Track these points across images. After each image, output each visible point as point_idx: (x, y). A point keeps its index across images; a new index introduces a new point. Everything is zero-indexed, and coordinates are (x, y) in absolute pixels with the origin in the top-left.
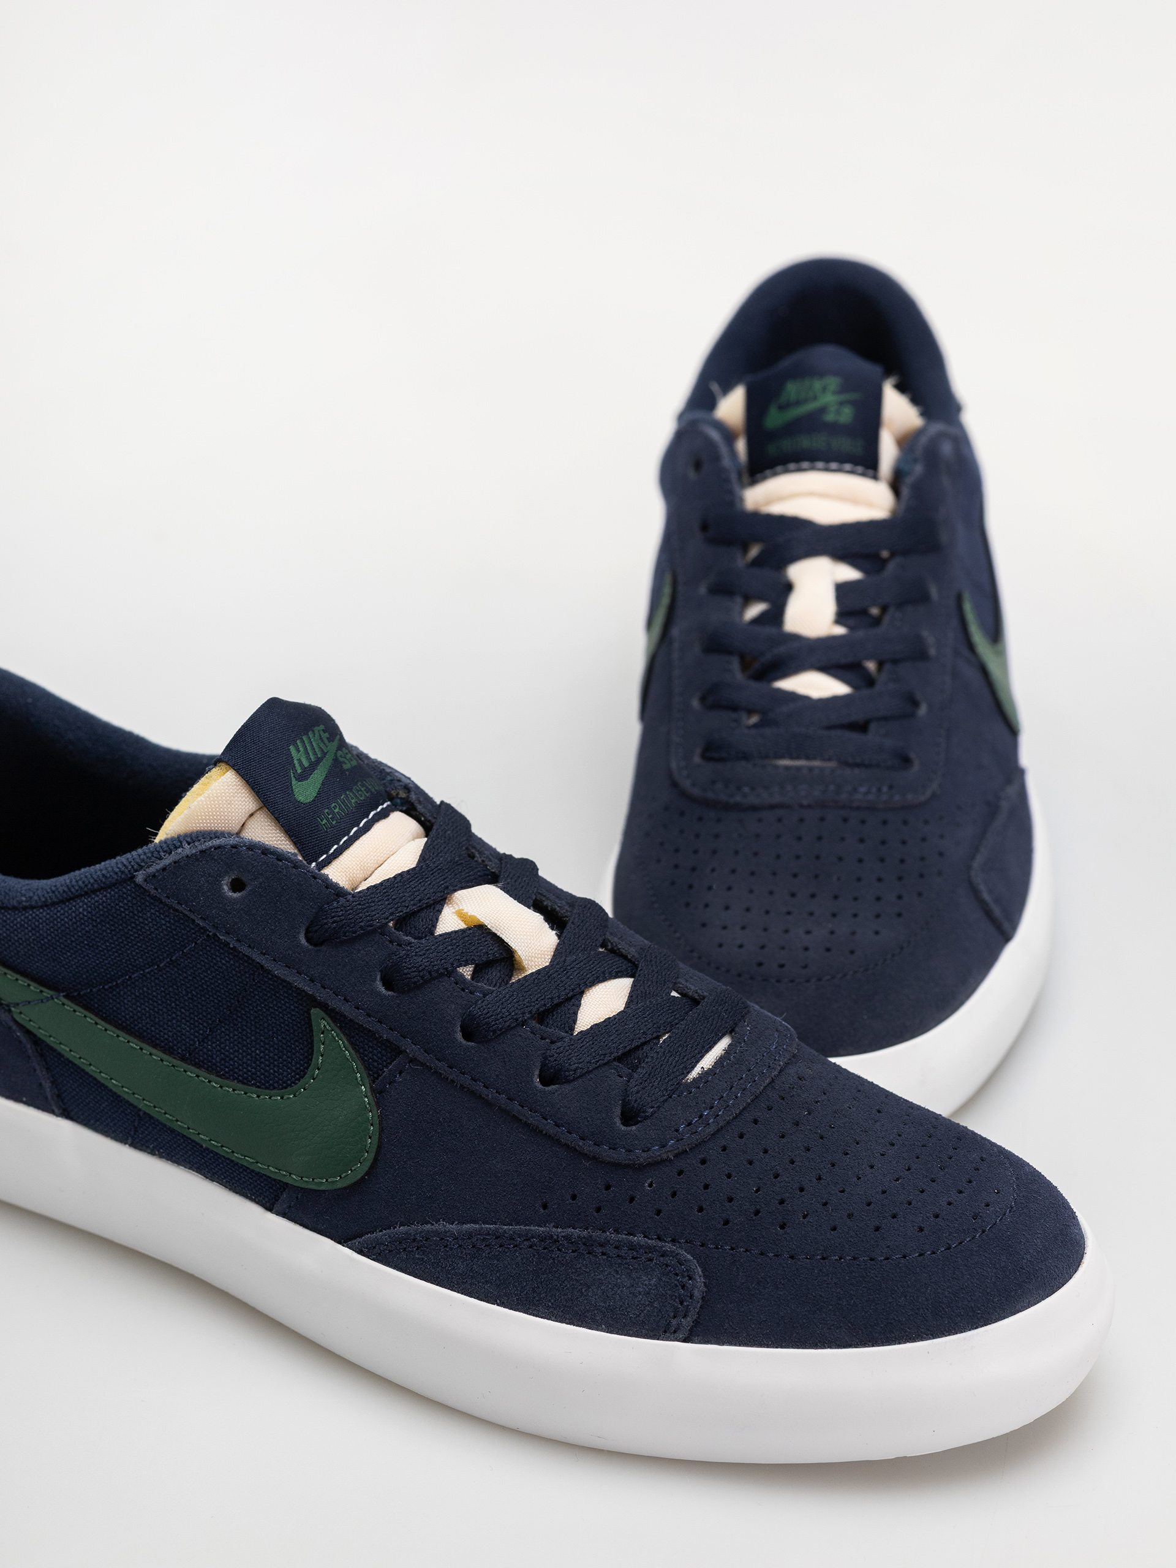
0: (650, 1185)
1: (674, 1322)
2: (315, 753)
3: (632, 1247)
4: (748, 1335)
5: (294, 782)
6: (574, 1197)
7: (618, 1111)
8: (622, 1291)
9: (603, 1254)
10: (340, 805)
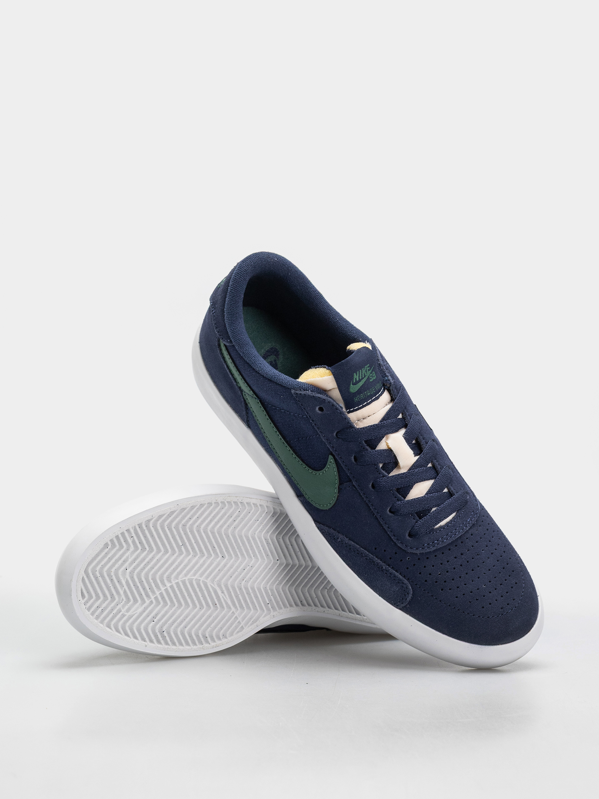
0: (409, 559)
1: (399, 603)
2: (362, 376)
3: (395, 576)
4: (418, 617)
5: (351, 385)
6: (385, 551)
7: (408, 532)
8: (387, 587)
9: (386, 573)
10: (363, 395)
